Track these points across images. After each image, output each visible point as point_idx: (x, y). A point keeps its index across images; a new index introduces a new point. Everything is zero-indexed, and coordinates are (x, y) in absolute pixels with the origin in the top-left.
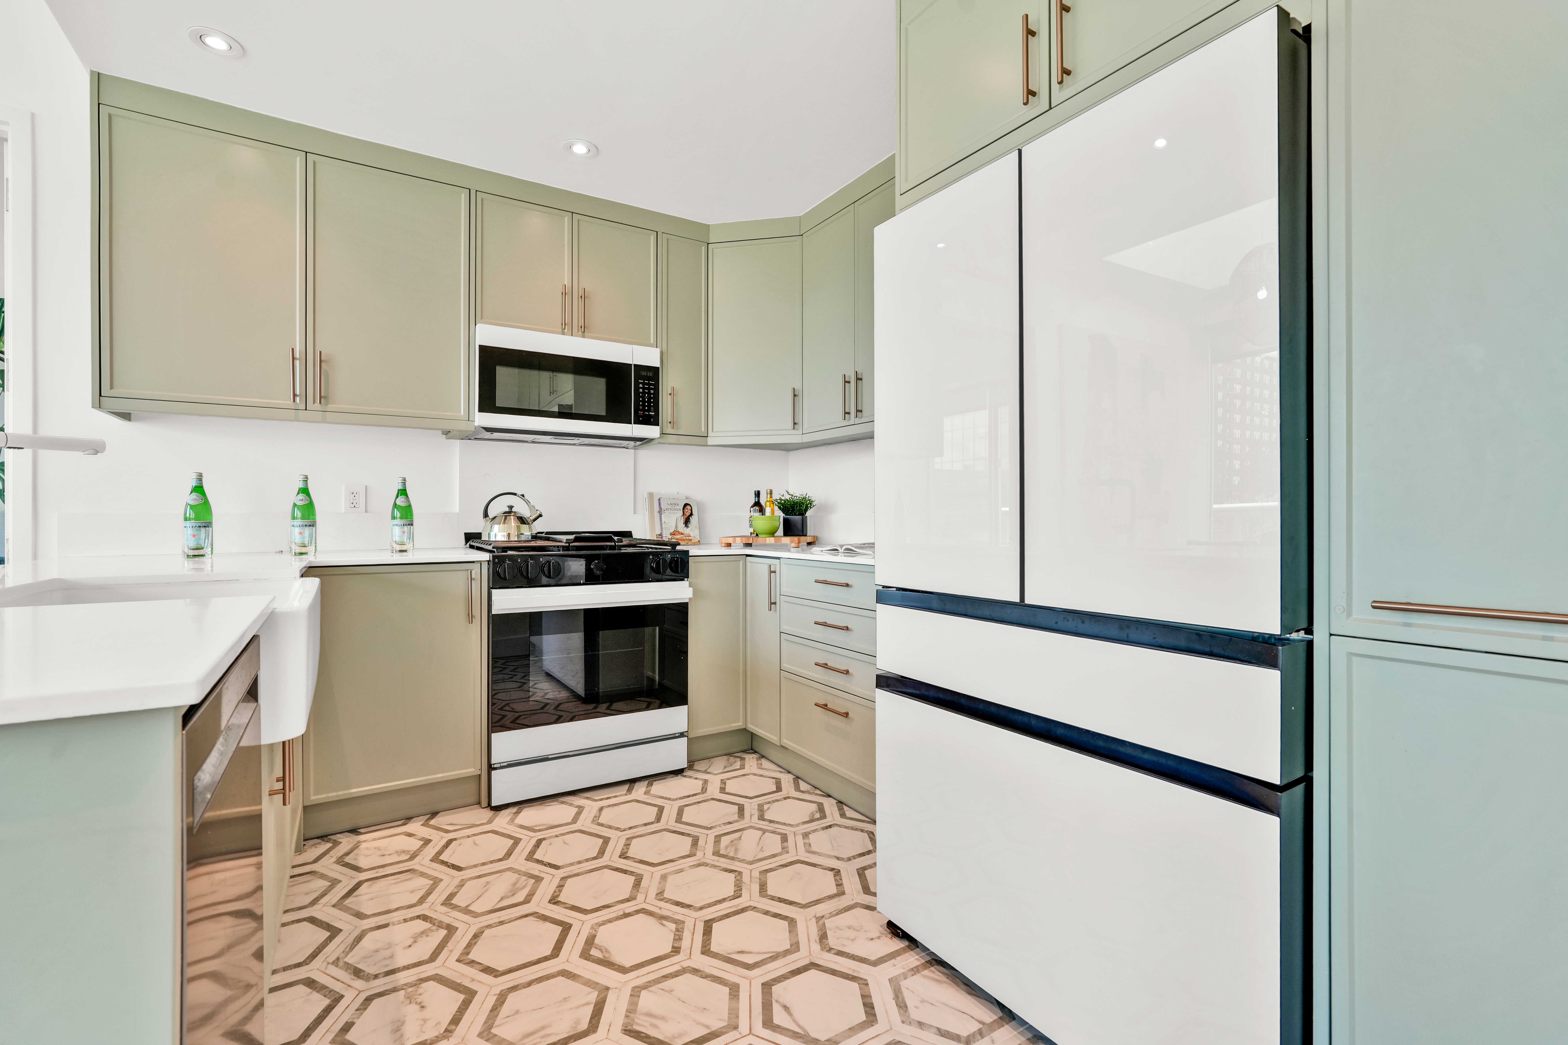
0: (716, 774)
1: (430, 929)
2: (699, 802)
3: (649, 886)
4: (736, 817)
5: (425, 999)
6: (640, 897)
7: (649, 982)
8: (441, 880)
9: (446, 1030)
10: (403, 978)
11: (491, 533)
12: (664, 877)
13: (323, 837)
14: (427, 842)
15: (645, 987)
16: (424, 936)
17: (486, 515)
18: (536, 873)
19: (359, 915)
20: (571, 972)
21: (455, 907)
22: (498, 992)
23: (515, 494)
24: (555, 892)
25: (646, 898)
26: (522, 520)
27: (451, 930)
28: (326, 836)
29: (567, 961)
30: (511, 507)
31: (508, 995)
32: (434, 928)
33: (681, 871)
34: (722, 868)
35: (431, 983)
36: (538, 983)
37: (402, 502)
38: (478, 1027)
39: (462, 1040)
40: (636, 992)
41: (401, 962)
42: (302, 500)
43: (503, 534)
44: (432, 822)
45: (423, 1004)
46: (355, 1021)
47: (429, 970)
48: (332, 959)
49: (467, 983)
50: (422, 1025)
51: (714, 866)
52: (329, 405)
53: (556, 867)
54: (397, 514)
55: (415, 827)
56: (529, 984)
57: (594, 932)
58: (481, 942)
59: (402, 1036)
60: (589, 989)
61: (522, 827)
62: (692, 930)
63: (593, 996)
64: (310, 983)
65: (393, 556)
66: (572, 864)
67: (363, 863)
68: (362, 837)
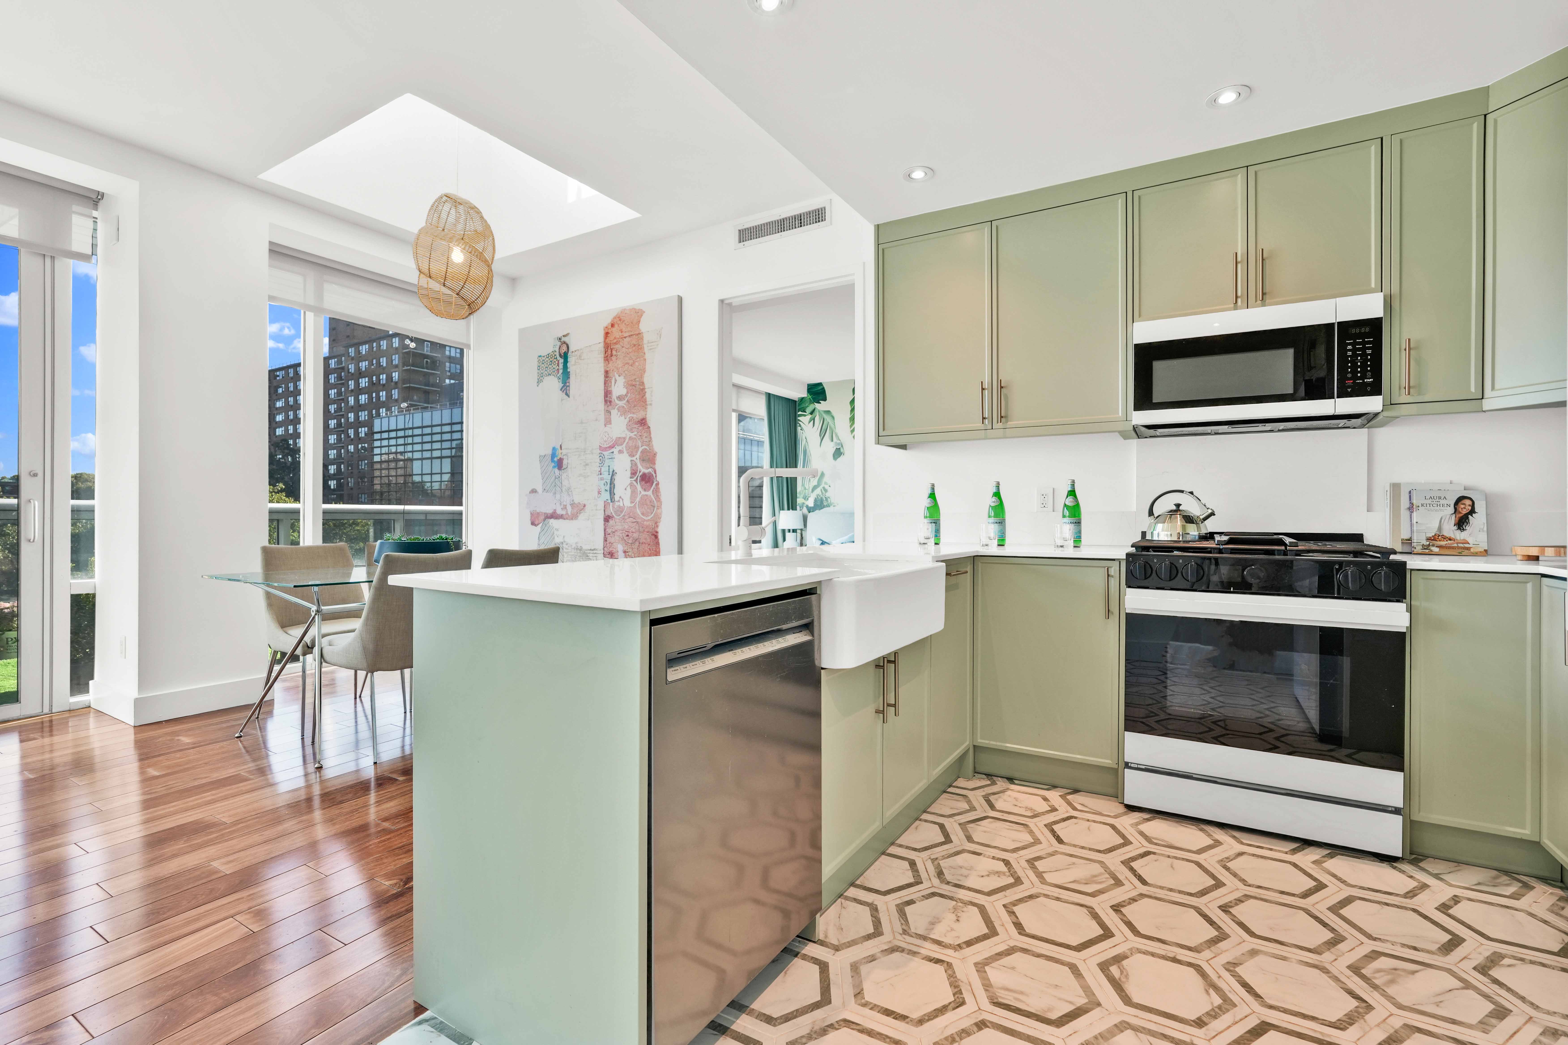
0: (1451, 885)
1: (1004, 873)
2: (1387, 904)
3: (1225, 951)
4: (1434, 947)
5: (964, 916)
6: (1207, 954)
7: (1144, 1028)
8: (1041, 843)
9: (959, 945)
10: (962, 894)
11: (1154, 532)
12: (1254, 953)
13: (989, 776)
14: (1054, 809)
15: (1136, 1029)
16: (997, 875)
17: (1151, 513)
18: (1121, 877)
19: (969, 839)
20: (1079, 971)
21: (1033, 868)
22: (1012, 945)
23: (1182, 492)
24: (1124, 901)
25: (1211, 959)
26: (1189, 519)
27: (1018, 881)
28: (991, 776)
29: (1084, 960)
30: (1178, 505)
31: (1017, 952)
32: (1008, 874)
33: (1284, 958)
34: (1346, 987)
35: (975, 909)
36: (1046, 960)
37: (1070, 502)
38: (979, 958)
39: (963, 959)
40: (1122, 1027)
41: (969, 883)
42: (994, 502)
43: (1166, 533)
44: (1069, 797)
45: (959, 919)
46: (917, 901)
47: (981, 899)
48: (932, 857)
49: (997, 925)
50: (948, 931)
51: (1336, 979)
52: (1009, 423)
53: (1144, 882)
54: (1067, 513)
55: (1054, 796)
56: (1039, 956)
57: (1129, 954)
58: (1031, 903)
59: (933, 929)
60: (1083, 994)
61: (1142, 834)
62: (1237, 1019)
63: (1081, 1001)
64: (912, 864)
65: (1055, 551)
66: (1162, 888)
67: (999, 805)
68: (1013, 787)
